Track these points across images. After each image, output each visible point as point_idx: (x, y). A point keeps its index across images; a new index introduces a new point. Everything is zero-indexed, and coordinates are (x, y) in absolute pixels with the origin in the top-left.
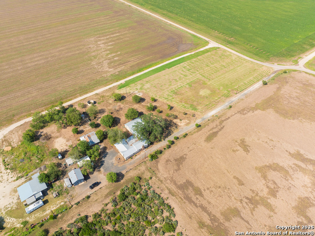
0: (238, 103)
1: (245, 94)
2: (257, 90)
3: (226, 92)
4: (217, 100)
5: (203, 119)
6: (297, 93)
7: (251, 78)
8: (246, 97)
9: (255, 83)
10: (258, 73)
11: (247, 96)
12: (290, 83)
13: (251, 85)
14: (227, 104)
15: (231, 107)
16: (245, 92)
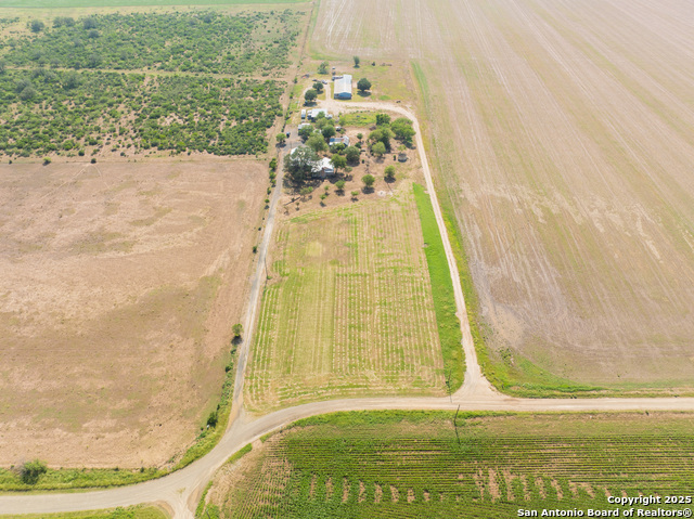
0: (251, 266)
1: (253, 287)
2: (240, 312)
3: (287, 271)
4: (285, 249)
5: (270, 216)
6: (159, 364)
7: (275, 335)
8: (247, 284)
9: (258, 327)
10: (273, 364)
11: (248, 287)
12: (185, 386)
13: (259, 317)
14: (264, 251)
15: (255, 251)
16: (257, 293)
